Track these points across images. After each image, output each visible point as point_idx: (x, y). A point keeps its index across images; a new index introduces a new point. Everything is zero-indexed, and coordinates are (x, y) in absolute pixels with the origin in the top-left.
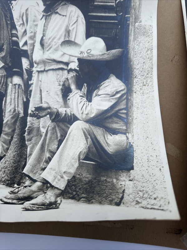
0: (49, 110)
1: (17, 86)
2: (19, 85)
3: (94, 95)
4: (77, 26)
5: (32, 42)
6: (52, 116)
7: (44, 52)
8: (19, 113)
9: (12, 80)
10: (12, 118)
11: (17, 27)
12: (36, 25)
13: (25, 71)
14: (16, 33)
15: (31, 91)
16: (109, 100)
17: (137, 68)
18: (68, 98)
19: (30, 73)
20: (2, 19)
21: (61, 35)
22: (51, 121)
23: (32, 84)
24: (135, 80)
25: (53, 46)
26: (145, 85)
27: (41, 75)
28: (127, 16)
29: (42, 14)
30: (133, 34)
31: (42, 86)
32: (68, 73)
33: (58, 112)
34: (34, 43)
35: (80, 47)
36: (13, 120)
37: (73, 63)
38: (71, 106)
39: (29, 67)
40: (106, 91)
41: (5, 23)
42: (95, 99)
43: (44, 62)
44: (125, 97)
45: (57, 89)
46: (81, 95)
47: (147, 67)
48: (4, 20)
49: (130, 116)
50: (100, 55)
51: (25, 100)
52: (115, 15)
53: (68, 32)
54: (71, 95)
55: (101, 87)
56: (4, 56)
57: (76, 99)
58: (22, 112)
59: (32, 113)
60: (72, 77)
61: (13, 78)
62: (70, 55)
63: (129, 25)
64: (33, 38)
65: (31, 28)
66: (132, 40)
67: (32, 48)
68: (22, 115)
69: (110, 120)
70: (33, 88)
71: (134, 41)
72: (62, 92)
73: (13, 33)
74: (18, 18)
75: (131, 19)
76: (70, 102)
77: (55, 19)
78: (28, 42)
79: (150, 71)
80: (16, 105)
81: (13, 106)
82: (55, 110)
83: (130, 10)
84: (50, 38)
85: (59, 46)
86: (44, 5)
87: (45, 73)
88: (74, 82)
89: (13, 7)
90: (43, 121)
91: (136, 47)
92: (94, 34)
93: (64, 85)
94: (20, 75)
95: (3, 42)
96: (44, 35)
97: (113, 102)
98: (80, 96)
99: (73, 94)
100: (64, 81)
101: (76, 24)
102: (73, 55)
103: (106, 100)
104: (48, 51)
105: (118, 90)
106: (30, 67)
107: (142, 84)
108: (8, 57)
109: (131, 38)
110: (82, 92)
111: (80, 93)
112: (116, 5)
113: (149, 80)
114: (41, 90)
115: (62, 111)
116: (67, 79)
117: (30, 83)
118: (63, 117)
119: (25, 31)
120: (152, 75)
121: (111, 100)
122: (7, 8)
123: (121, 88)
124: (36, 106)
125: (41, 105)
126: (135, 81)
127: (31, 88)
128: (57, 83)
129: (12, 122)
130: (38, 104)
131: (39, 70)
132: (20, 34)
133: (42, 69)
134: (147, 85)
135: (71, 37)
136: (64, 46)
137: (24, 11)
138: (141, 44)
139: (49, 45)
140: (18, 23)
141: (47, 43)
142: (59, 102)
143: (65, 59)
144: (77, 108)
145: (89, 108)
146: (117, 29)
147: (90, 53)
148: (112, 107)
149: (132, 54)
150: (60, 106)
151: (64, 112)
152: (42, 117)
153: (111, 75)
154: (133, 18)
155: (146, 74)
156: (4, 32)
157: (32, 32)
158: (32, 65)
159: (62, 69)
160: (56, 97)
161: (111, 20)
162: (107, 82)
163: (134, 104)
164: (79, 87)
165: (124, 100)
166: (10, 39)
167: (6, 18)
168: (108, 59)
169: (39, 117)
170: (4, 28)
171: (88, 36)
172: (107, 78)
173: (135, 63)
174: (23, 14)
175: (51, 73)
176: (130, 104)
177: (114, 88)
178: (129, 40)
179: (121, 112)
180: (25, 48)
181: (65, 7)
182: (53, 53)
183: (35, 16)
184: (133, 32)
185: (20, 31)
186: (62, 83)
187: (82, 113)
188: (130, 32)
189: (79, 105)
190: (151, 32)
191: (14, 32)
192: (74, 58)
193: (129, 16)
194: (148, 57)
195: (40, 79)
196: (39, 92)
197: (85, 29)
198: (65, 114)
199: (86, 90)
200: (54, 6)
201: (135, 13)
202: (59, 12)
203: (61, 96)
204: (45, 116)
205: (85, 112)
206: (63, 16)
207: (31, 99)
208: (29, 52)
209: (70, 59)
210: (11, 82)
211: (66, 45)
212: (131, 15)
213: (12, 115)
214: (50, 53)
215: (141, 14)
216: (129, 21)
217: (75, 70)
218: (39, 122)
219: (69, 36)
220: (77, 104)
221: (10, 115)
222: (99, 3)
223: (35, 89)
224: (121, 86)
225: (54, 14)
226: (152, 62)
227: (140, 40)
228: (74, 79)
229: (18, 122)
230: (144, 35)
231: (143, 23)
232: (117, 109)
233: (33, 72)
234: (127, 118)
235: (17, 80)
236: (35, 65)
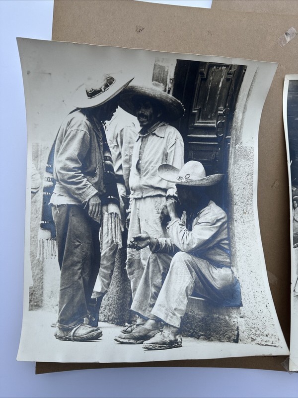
0: (148, 240)
1: (113, 216)
2: (116, 213)
3: (194, 223)
4: (175, 148)
5: (128, 166)
6: (152, 247)
7: (140, 177)
8: (117, 245)
9: (107, 208)
10: (110, 250)
11: (110, 149)
12: (132, 148)
13: (121, 198)
14: (110, 155)
15: (129, 220)
16: (210, 229)
17: (237, 194)
18: (168, 227)
19: (127, 201)
20: (94, 140)
21: (159, 159)
22: (151, 252)
23: (130, 212)
24: (235, 207)
25: (150, 170)
26: (245, 213)
27: (138, 203)
28: (227, 137)
29: (139, 135)
30: (233, 157)
31: (140, 214)
32: (167, 200)
33: (158, 242)
34: (129, 167)
35: (179, 172)
36: (112, 252)
37: (171, 189)
38: (171, 236)
39: (125, 194)
40: (206, 219)
41: (97, 145)
42: (196, 228)
43: (141, 189)
44: (226, 225)
45: (156, 217)
46: (181, 223)
47: (247, 193)
48: (96, 141)
49: (233, 248)
50: (199, 180)
51: (123, 230)
52: (216, 136)
53: (166, 155)
54: (170, 223)
55: (201, 215)
56: (98, 182)
57: (176, 228)
58: (120, 243)
59: (131, 244)
60: (171, 204)
61: (109, 206)
62: (168, 181)
63: (229, 148)
64: (128, 161)
65: (125, 150)
66: (232, 163)
67: (127, 172)
68: (120, 246)
69: (213, 251)
70: (131, 217)
71: (234, 165)
72: (161, 220)
73: (107, 156)
74: (112, 139)
75: (232, 140)
76: (169, 231)
77: (152, 141)
78: (124, 166)
79: (250, 198)
80: (114, 236)
81: (110, 237)
82: (155, 240)
83: (232, 131)
84: (146, 162)
85: (156, 171)
86: (141, 126)
87: (142, 200)
88: (173, 210)
89: (106, 127)
90: (143, 253)
91: (237, 171)
92: (192, 157)
93: (162, 213)
94: (116, 202)
95: (95, 166)
96: (140, 159)
97: (215, 231)
98: (180, 225)
99: (173, 222)
100: (162, 208)
101: (174, 146)
102: (172, 181)
103: (207, 229)
104: (144, 176)
105: (219, 218)
106: (127, 194)
107: (242, 212)
108: (102, 183)
109: (231, 161)
110: (181, 220)
111: (180, 221)
112: (218, 126)
113: (249, 208)
114: (139, 219)
115: (162, 240)
116: (166, 206)
117: (127, 211)
118: (164, 248)
119: (120, 154)
120: (252, 202)
121: (212, 229)
122: (99, 128)
123: (221, 215)
124: (135, 237)
125: (140, 235)
126: (235, 209)
127: (128, 217)
128: (155, 211)
129: (111, 254)
130: (137, 234)
131: (136, 197)
132: (114, 157)
133: (140, 196)
134: (247, 213)
135: (169, 161)
136: (161, 171)
137: (118, 131)
138: (241, 168)
139: (146, 170)
140: (111, 145)
141: (143, 168)
142: (159, 231)
143: (163, 185)
144: (178, 237)
145: (189, 238)
146: (217, 151)
147: (189, 179)
148: (214, 237)
149: (232, 179)
150: (159, 236)
151: (165, 243)
152: (142, 248)
153: (211, 201)
154: (234, 139)
155: (246, 201)
156: (96, 155)
157: (127, 155)
158: (128, 192)
159: (160, 196)
160: (155, 226)
161: (211, 142)
162: (206, 210)
163: (235, 234)
164: (179, 215)
165: (225, 229)
166: (103, 162)
167: (98, 139)
168: (208, 184)
169: (139, 249)
170: (95, 150)
171: (186, 160)
172: (206, 205)
173: (235, 189)
174: (117, 135)
175: (148, 200)
176: (231, 234)
177: (214, 215)
178: (229, 164)
179: (223, 242)
180: (120, 173)
181: (163, 128)
182: (150, 178)
183: (131, 138)
184: (233, 155)
185: (114, 154)
186: (160, 211)
187: (183, 243)
188: (230, 155)
189: (179, 234)
190: (252, 154)
191: (107, 154)
192: (172, 183)
193: (230, 137)
194: (248, 182)
195: (138, 207)
196: (137, 221)
197: (184, 152)
198: (166, 245)
199: (185, 218)
200: (152, 127)
201: (237, 134)
202: (157, 134)
203: (160, 225)
204: (145, 246)
205: (186, 243)
206: (161, 137)
207: (129, 229)
208: (125, 178)
209: (168, 184)
210: (107, 211)
211: (164, 170)
212: (232, 136)
213: (110, 246)
214: (147, 179)
215: (243, 135)
216: (229, 142)
217: (174, 197)
218: (139, 253)
219: (167, 160)
220: (177, 234)
221: (108, 247)
222: (199, 124)
223: (133, 218)
224: (221, 214)
225: (151, 135)
226: (252, 188)
227: (240, 163)
228: (173, 206)
229: (117, 254)
230: (244, 158)
231: (243, 145)
232: (219, 239)
233: (130, 200)
234: (230, 250)
235: (113, 208)
236: (132, 192)
